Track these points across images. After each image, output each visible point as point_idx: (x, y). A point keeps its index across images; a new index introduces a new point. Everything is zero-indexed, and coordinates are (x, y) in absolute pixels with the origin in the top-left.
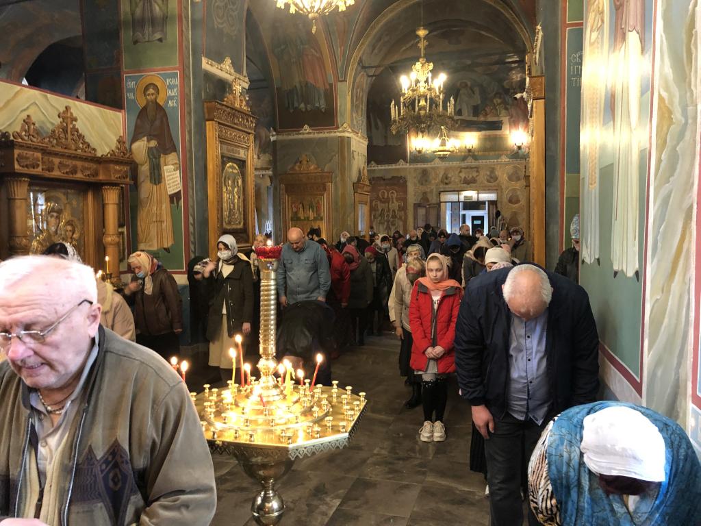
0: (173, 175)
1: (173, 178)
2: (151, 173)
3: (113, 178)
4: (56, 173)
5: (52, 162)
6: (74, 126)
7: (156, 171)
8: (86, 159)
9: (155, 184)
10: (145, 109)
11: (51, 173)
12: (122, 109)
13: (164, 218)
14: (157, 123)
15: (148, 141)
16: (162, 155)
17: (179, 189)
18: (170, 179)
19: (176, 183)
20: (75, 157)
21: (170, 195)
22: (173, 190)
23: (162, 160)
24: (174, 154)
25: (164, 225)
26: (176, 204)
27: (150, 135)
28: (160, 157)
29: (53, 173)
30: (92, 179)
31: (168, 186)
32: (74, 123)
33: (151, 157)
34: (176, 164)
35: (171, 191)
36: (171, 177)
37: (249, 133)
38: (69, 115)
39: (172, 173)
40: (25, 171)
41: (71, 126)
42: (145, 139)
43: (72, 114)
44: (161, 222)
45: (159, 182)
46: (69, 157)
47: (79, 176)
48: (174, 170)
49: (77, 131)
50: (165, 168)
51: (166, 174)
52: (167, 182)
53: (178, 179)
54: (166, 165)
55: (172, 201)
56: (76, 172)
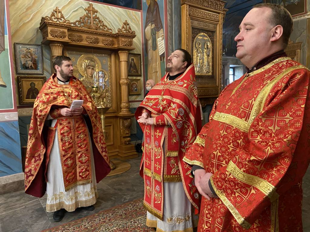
0: (162, 43)
1: (161, 45)
2: (152, 44)
3: (121, 45)
4: (84, 43)
5: (81, 36)
6: (96, 15)
7: (154, 42)
8: (104, 35)
9: (154, 50)
10: (150, 6)
11: (80, 43)
12: (141, 9)
13: (158, 70)
14: (155, 12)
15: (151, 25)
16: (157, 32)
17: (164, 52)
18: (160, 46)
19: (163, 48)
20: (96, 34)
21: (160, 55)
22: (162, 52)
23: (157, 35)
24: (162, 30)
25: (158, 74)
26: (162, 61)
27: (152, 21)
28: (156, 33)
29: (82, 43)
30: (110, 47)
31: (159, 50)
32: (96, 14)
33: (153, 35)
34: (163, 35)
35: (161, 53)
36: (160, 45)
37: (219, 13)
38: (91, 9)
39: (161, 42)
40: (56, 39)
41: (94, 16)
42: (150, 24)
43: (93, 8)
44: (157, 72)
45: (156, 49)
46: (92, 33)
47: (101, 45)
48: (162, 40)
49: (98, 18)
50: (158, 39)
51: (159, 43)
52: (159, 48)
53: (164, 45)
54: (158, 38)
55: (161, 60)
56: (98, 43)
